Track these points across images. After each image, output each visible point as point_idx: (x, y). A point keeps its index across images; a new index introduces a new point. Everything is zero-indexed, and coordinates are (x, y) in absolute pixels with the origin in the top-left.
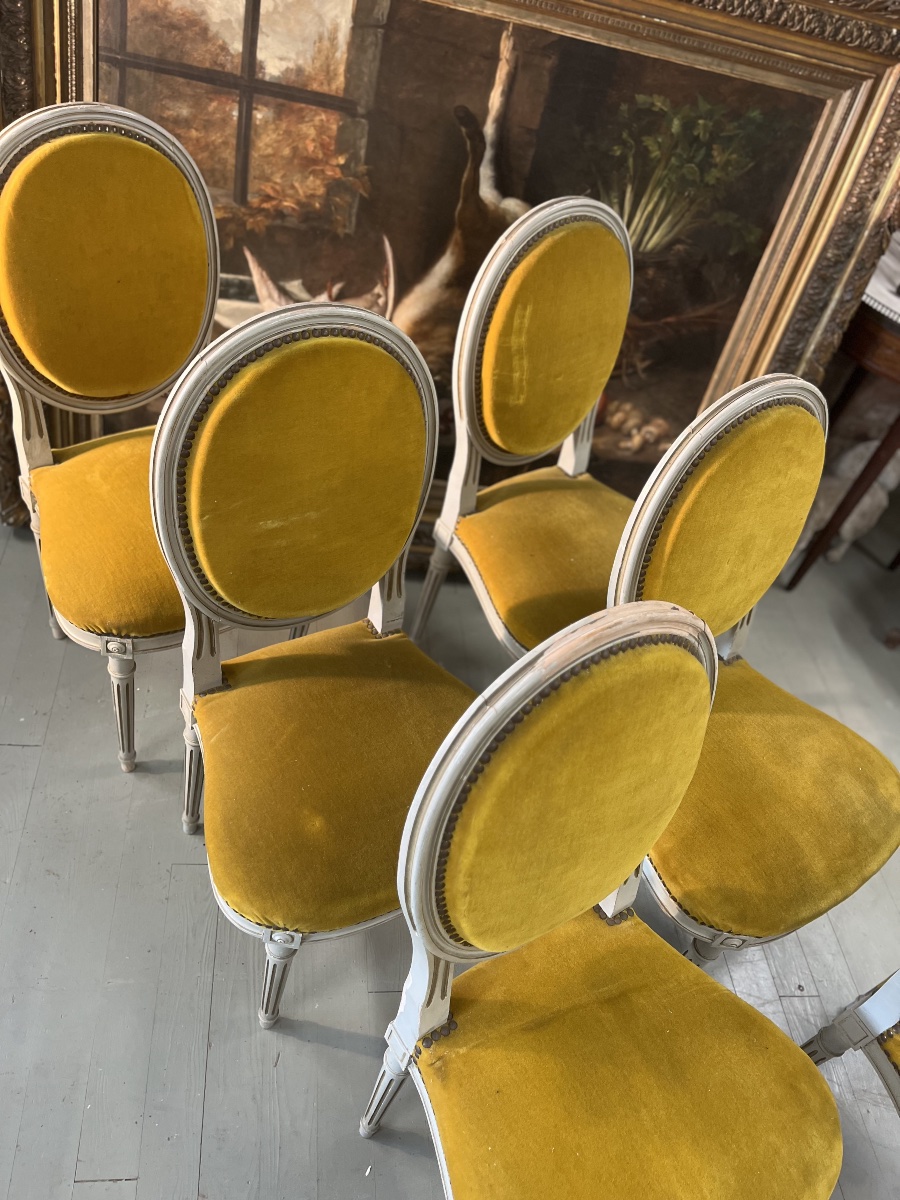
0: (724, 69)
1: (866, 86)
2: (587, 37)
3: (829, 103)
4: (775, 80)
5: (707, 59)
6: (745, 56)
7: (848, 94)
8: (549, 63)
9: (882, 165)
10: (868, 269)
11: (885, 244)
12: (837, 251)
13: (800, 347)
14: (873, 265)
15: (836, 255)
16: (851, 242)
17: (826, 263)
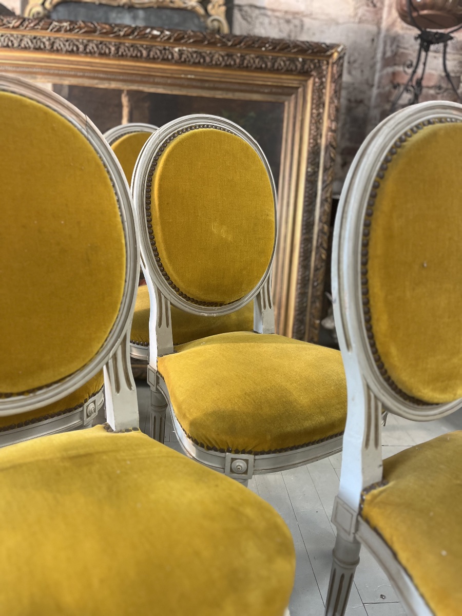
0: (229, 96)
1: (300, 90)
2: (161, 90)
3: (286, 103)
4: (256, 97)
5: (220, 92)
6: (236, 87)
7: (293, 96)
8: (147, 105)
9: (319, 121)
10: (329, 169)
11: (332, 155)
12: (313, 167)
13: (312, 219)
14: (331, 166)
15: (313, 169)
16: (317, 160)
17: (309, 174)
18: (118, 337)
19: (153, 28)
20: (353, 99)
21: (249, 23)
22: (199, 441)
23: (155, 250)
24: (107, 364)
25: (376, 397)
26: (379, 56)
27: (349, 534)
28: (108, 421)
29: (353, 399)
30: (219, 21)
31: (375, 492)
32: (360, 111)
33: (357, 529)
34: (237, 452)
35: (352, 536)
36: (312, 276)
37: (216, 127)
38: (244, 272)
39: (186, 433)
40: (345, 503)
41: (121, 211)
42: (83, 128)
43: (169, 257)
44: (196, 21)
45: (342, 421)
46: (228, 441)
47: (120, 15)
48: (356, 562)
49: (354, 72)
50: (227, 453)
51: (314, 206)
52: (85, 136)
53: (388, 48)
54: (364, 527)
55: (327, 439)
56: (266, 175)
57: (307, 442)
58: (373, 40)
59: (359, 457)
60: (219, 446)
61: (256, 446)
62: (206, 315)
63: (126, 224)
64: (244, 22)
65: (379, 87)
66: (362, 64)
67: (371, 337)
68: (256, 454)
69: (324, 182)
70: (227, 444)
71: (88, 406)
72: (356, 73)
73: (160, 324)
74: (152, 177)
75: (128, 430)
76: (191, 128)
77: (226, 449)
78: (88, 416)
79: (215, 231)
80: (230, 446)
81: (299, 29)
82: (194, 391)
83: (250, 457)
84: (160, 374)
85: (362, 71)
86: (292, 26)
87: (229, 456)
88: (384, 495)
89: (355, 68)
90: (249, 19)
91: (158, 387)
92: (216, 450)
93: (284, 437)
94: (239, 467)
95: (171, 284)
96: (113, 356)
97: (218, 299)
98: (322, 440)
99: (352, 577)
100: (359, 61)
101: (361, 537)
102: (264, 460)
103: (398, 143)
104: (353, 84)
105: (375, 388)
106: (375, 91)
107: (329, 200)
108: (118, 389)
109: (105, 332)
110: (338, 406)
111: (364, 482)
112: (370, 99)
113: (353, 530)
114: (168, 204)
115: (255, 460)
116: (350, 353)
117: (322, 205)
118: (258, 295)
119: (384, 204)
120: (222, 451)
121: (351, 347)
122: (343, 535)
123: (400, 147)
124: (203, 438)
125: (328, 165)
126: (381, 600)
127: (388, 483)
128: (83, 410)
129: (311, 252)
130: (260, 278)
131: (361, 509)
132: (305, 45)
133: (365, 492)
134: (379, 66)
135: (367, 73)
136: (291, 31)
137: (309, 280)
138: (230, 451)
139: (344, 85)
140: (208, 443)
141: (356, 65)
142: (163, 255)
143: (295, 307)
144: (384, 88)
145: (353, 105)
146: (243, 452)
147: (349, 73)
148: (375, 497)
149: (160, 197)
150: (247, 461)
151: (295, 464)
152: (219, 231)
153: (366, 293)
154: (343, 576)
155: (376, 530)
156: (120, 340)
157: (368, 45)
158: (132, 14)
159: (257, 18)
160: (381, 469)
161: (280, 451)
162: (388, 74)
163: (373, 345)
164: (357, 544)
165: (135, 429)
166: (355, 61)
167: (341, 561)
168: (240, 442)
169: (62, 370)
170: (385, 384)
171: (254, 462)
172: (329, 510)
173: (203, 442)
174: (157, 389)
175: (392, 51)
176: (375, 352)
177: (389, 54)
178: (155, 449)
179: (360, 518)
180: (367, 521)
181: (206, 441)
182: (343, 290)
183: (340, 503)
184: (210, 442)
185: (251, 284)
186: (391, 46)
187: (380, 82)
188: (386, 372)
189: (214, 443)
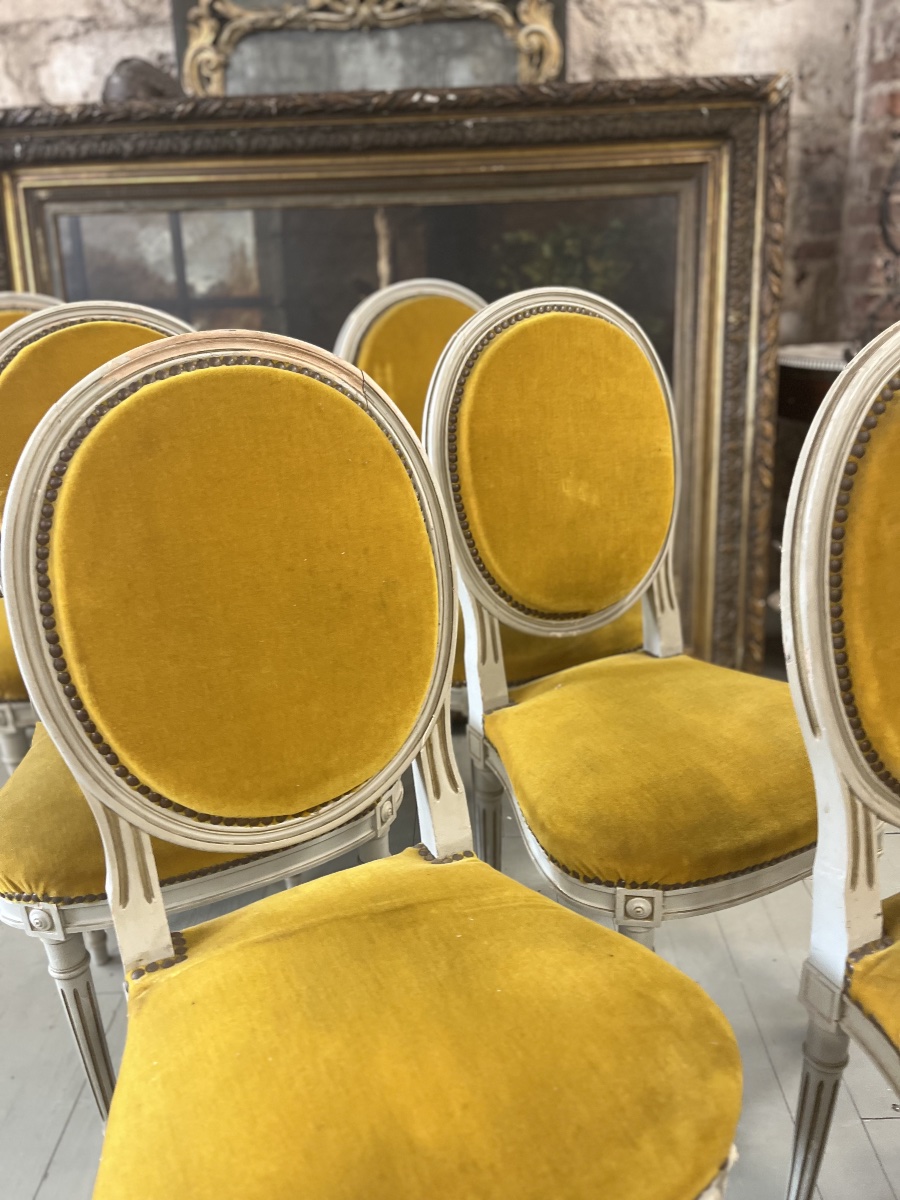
4: (621, 190)
5: (553, 190)
7: (694, 181)
8: (420, 229)
10: (769, 317)
11: (775, 289)
12: (738, 313)
13: (740, 411)
14: (773, 311)
15: (739, 318)
16: (745, 300)
17: (732, 328)
18: (433, 712)
19: (424, 92)
20: (812, 148)
21: (598, 24)
22: (570, 868)
23: (469, 537)
24: (418, 757)
25: (866, 807)
26: (861, 58)
27: (829, 1021)
28: (424, 841)
29: (827, 811)
30: (539, 33)
31: (869, 958)
32: (828, 169)
33: (842, 1015)
34: (634, 886)
35: (834, 1024)
36: (745, 520)
37: (559, 308)
38: (623, 556)
39: (547, 853)
40: (821, 974)
41: (425, 514)
42: (359, 392)
43: (493, 547)
44: (497, 39)
45: (812, 826)
46: (619, 870)
47: (355, 46)
48: (843, 1063)
49: (811, 95)
50: (618, 888)
51: (745, 387)
52: (363, 406)
53: (879, 44)
54: (853, 1012)
55: (786, 857)
56: (653, 379)
57: (751, 866)
58: (847, 28)
59: (842, 903)
60: (603, 876)
61: (666, 877)
62: (559, 635)
63: (433, 532)
64: (588, 26)
65: (864, 120)
66: (827, 77)
67: (853, 713)
68: (666, 888)
69: (760, 340)
70: (617, 873)
71: (381, 808)
72: (818, 96)
73: (483, 658)
74: (457, 415)
75: (457, 857)
76: (517, 318)
77: (615, 881)
78: (383, 823)
79: (568, 492)
80: (623, 876)
81: (696, 23)
82: (554, 783)
83: (657, 894)
84: (489, 742)
85: (829, 92)
86: (682, 20)
87: (622, 892)
88: (884, 964)
89: (814, 88)
90: (598, 18)
91: (487, 763)
92: (599, 882)
93: (710, 860)
94: (639, 909)
95: (498, 590)
96: (426, 743)
97: (580, 606)
98: (777, 860)
99: (836, 1086)
100: (822, 73)
101: (849, 1028)
102: (679, 899)
103: (888, 392)
104: (811, 118)
105: (865, 793)
106: (857, 128)
107: (774, 375)
108: (437, 793)
109: (415, 711)
110: (803, 801)
111: (851, 943)
112: (847, 143)
113: (835, 1017)
114: (486, 458)
115: (664, 897)
116: (817, 740)
117: (759, 385)
118: (650, 591)
119: (866, 502)
120: (610, 884)
121: (820, 730)
122: (820, 1023)
123: (890, 398)
124: (577, 863)
125: (768, 308)
126: (893, 1113)
127: (892, 942)
128: (375, 815)
129: (741, 474)
130: (651, 562)
131: (847, 984)
132: (712, 83)
133: (853, 959)
134: (862, 78)
135: (839, 94)
136: (680, 29)
137: (739, 527)
138: (623, 885)
139: (793, 122)
140: (586, 873)
141: (816, 81)
142: (483, 543)
143: (717, 577)
144: (874, 122)
145: (815, 159)
146: (645, 886)
147: (803, 97)
148: (870, 967)
149: (472, 450)
150: (651, 899)
151: (735, 900)
152: (574, 491)
153: (840, 644)
154: (821, 1085)
155: (871, 1018)
156: (436, 716)
157: (837, 38)
158: (376, 42)
159: (613, 12)
160: (880, 920)
161: (706, 882)
162: (880, 96)
163: (857, 725)
164: (843, 1038)
165: (468, 854)
166: (812, 74)
167: (818, 1063)
168: (639, 872)
169: (356, 775)
170: (882, 784)
171: (664, 901)
172: (794, 985)
173: (577, 871)
174: (486, 766)
175: (888, 50)
176: (861, 735)
177: (881, 56)
178: (507, 893)
179: (846, 999)
180: (859, 1005)
181: (583, 869)
182: (802, 642)
183: (811, 973)
184: (590, 871)
185: (635, 573)
186: (885, 38)
187: (865, 112)
188: (882, 765)
189: (595, 872)
